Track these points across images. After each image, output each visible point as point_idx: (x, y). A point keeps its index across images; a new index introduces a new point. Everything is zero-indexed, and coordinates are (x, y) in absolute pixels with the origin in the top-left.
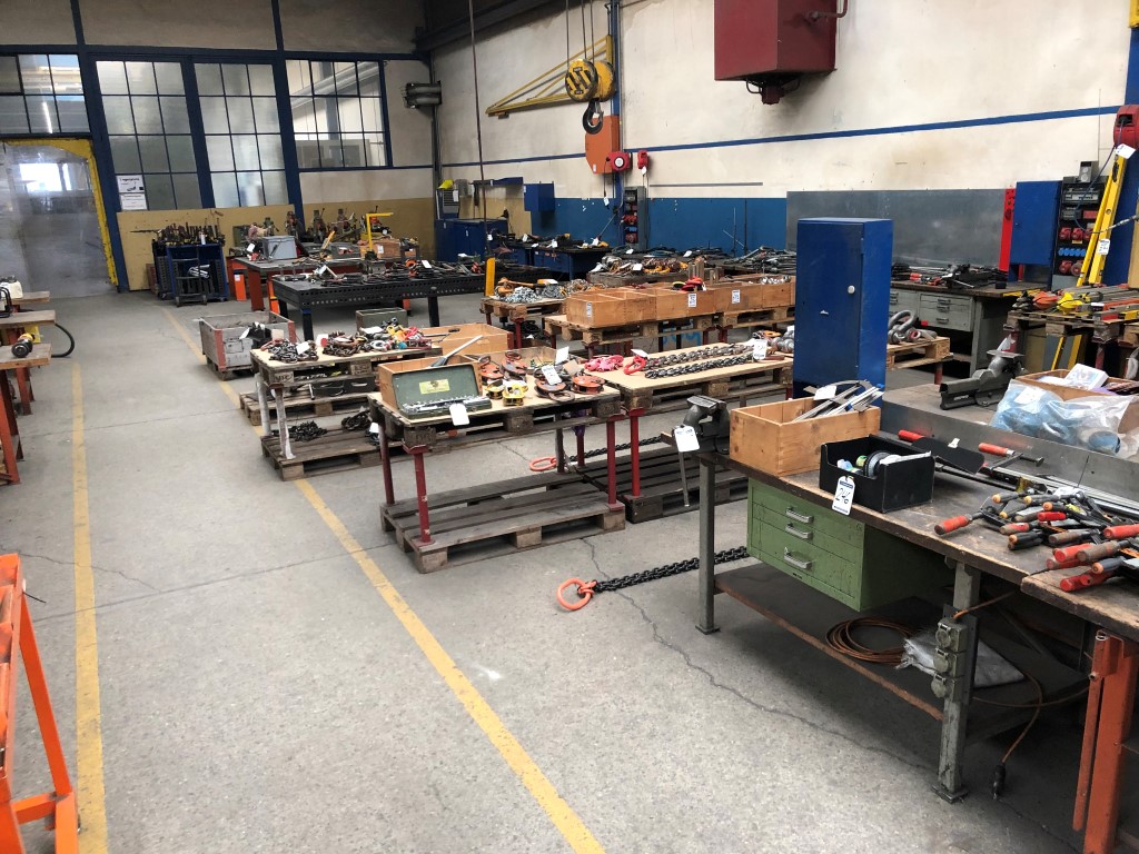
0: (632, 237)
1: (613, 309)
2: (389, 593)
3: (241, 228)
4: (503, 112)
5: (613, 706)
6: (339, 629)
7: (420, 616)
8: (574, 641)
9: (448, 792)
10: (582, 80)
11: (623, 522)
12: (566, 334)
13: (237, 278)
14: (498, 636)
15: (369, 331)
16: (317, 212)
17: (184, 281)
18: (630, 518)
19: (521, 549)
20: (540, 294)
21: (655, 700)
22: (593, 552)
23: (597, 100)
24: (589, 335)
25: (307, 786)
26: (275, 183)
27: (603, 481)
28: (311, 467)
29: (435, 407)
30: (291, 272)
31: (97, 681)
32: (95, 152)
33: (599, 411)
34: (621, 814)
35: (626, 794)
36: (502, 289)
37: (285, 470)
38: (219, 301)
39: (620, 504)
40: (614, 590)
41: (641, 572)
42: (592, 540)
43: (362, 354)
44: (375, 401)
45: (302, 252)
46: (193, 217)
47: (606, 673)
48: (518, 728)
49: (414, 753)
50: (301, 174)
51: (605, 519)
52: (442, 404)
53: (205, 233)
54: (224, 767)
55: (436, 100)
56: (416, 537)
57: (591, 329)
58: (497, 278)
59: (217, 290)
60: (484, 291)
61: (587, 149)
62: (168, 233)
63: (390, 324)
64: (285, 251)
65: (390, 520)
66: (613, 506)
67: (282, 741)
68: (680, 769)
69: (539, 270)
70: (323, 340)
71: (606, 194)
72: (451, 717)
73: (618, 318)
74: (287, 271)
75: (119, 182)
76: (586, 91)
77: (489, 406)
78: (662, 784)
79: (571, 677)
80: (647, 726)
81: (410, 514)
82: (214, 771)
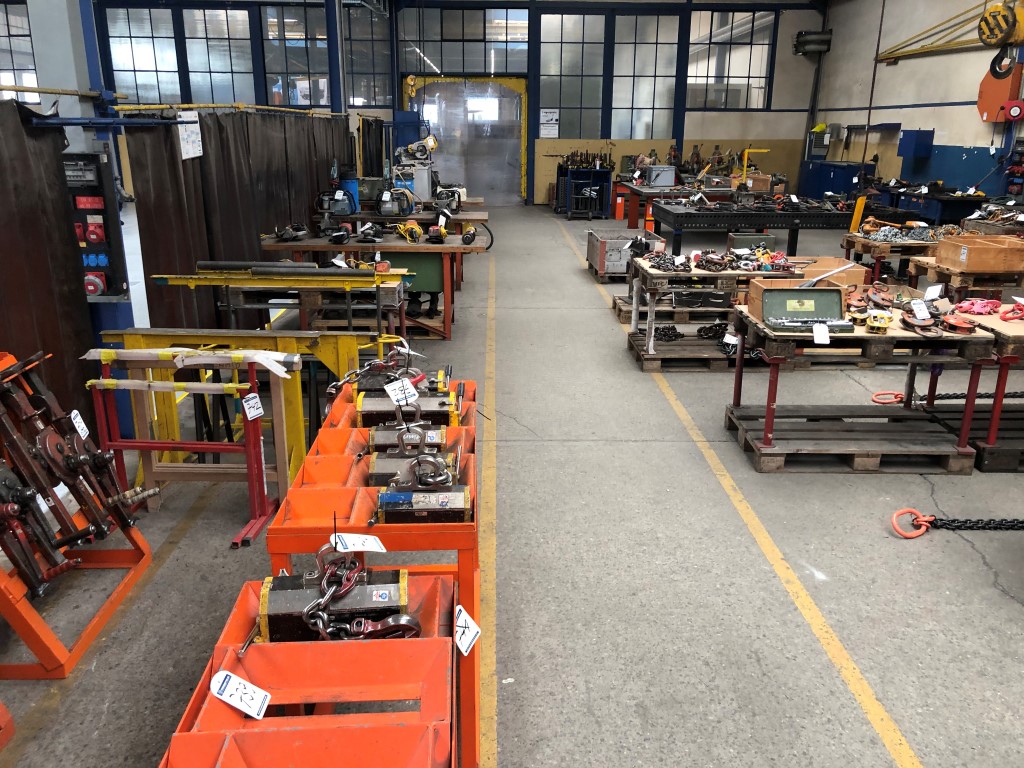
0: (1015, 188)
1: (992, 255)
2: (727, 482)
3: (630, 157)
4: (893, 60)
5: (941, 635)
6: (682, 501)
7: (754, 508)
8: (904, 566)
9: (768, 662)
10: (998, 25)
11: (970, 467)
12: (931, 275)
13: (619, 200)
14: (827, 543)
15: (739, 252)
16: (696, 147)
17: (577, 199)
18: (979, 466)
19: (855, 471)
20: (907, 235)
21: (989, 642)
22: (933, 490)
23: (1011, 45)
24: (959, 278)
25: (647, 620)
26: (663, 120)
27: (955, 424)
28: (667, 364)
29: (799, 324)
30: (670, 198)
31: (495, 494)
32: (528, 89)
33: (967, 353)
34: (940, 734)
35: (948, 719)
36: (867, 227)
37: (646, 363)
38: (601, 218)
39: (970, 449)
40: (953, 530)
41: (986, 519)
42: (932, 478)
43: (729, 272)
44: (742, 312)
45: (679, 181)
46: (592, 146)
47: (937, 603)
48: (840, 627)
49: (740, 620)
50: (687, 113)
51: (951, 460)
52: (806, 322)
53: (601, 160)
54: (582, 585)
55: (824, 47)
56: (757, 439)
57: (962, 273)
58: (865, 216)
59: (601, 209)
60: (848, 228)
61: (980, 96)
62: (572, 157)
63: (758, 247)
64: (665, 178)
65: (734, 420)
66: (961, 449)
67: (628, 579)
68: (1010, 713)
69: (906, 213)
70: (697, 256)
71: (994, 144)
72: (776, 599)
73: (994, 265)
74: (666, 196)
75: (542, 114)
76: (1000, 36)
77: (852, 331)
78: (988, 721)
79: (899, 598)
80: (978, 663)
81: (754, 418)
82: (574, 585)
